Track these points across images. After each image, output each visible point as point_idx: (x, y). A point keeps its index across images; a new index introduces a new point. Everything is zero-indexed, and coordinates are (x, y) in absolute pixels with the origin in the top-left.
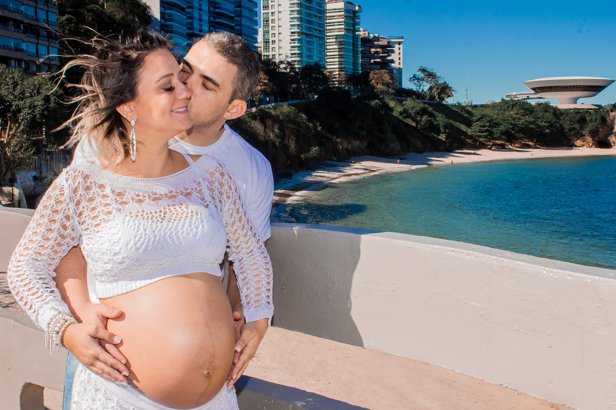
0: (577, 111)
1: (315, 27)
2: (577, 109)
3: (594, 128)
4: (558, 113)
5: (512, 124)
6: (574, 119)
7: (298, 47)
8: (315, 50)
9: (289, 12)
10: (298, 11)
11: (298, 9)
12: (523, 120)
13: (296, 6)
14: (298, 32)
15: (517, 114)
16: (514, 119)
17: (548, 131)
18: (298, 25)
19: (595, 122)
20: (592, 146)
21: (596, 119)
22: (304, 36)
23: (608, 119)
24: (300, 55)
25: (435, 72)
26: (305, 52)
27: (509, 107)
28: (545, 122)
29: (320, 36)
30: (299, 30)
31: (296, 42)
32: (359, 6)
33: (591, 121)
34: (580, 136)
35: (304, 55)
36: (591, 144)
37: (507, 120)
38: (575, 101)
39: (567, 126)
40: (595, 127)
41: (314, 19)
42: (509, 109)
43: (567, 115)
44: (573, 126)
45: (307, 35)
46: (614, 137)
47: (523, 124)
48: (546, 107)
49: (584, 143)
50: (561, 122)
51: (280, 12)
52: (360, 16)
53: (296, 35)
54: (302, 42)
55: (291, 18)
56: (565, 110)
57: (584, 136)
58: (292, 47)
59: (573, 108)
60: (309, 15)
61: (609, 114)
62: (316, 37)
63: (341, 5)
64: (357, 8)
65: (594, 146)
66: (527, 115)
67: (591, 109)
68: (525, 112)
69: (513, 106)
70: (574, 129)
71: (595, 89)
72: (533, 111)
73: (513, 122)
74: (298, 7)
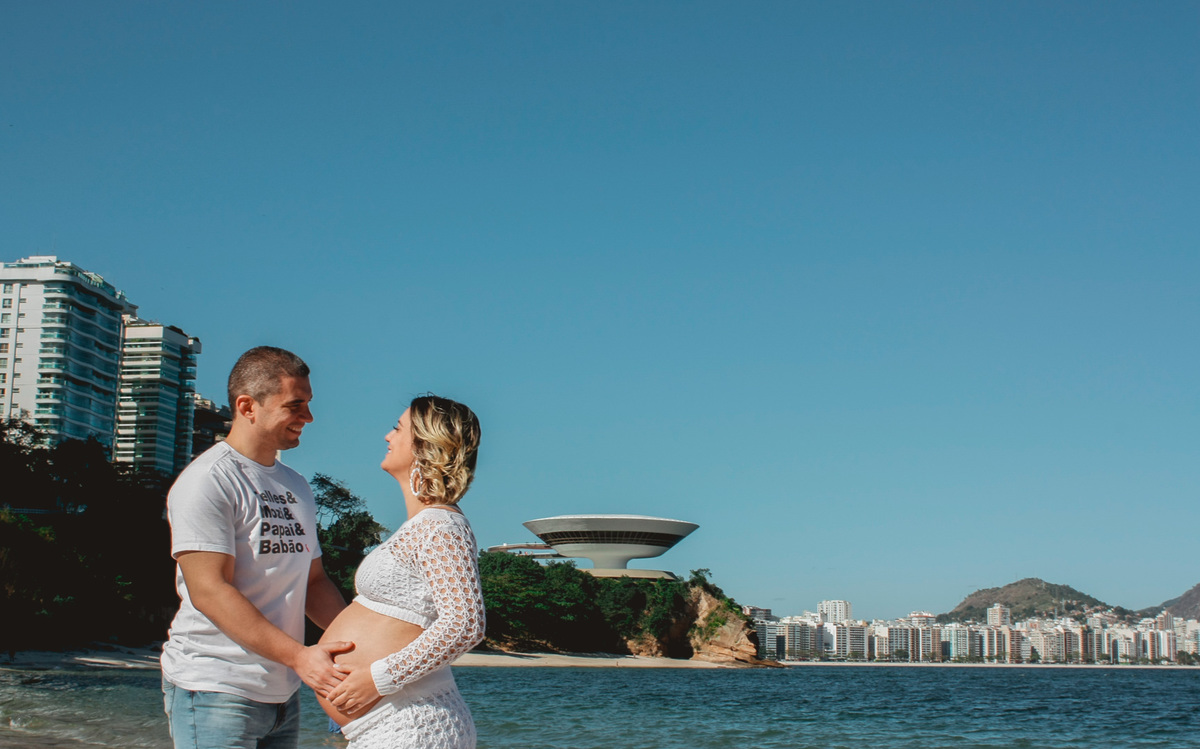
0: (628, 582)
1: (96, 369)
2: (628, 577)
3: (660, 616)
4: (590, 584)
5: (499, 599)
6: (623, 598)
7: (55, 406)
8: (92, 418)
9: (41, 332)
10: (60, 330)
11: (63, 326)
12: (524, 594)
13: (57, 319)
14: (58, 376)
15: (511, 581)
16: (505, 591)
17: (571, 618)
18: (59, 360)
19: (663, 604)
20: (657, 653)
21: (664, 600)
22: (70, 384)
23: (686, 599)
24: (58, 424)
25: (346, 487)
26: (69, 420)
27: (494, 568)
28: (567, 600)
29: (108, 389)
30: (60, 371)
31: (51, 394)
32: (196, 340)
33: (654, 602)
34: (636, 632)
35: (66, 424)
36: (655, 649)
37: (491, 592)
38: (624, 563)
39: (608, 612)
40: (664, 615)
41: (96, 352)
42: (496, 572)
43: (609, 589)
44: (620, 612)
45: (75, 381)
46: (698, 637)
47: (521, 602)
48: (569, 572)
49: (642, 647)
50: (596, 603)
51: (20, 330)
52: (195, 359)
53: (52, 379)
54: (64, 394)
55: (45, 345)
56: (606, 579)
57: (641, 631)
58: (41, 405)
59: (619, 576)
60: (85, 342)
61: (689, 591)
62: (97, 390)
63: (156, 332)
64: (191, 342)
65: (660, 654)
66: (531, 584)
67: (654, 580)
68: (526, 579)
69: (503, 566)
70: (624, 616)
71: (663, 539)
72: (544, 578)
73: (502, 596)
74: (62, 322)
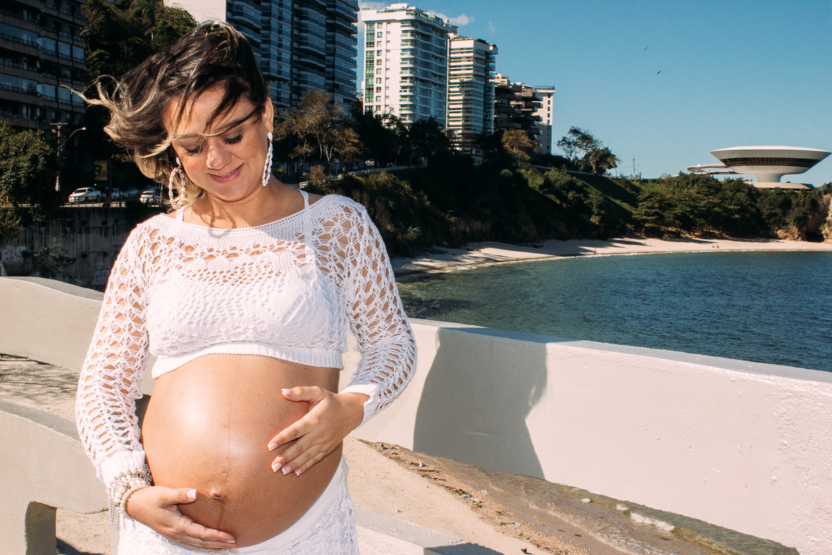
0: (780, 192)
1: (433, 72)
2: (779, 188)
3: (801, 214)
4: (753, 193)
5: (691, 207)
6: (775, 202)
7: (411, 96)
8: (432, 102)
9: (401, 51)
10: (411, 50)
11: (412, 47)
12: (705, 202)
13: (409, 43)
14: (411, 78)
15: (698, 193)
16: (693, 200)
17: (737, 216)
18: (411, 69)
19: (803, 206)
20: (798, 238)
21: (804, 203)
22: (419, 83)
23: (819, 202)
24: (412, 107)
25: (590, 134)
26: (419, 104)
27: (688, 184)
28: (735, 205)
29: (441, 83)
30: (412, 75)
31: (408, 90)
32: (494, 46)
33: (798, 205)
34: (783, 224)
35: (417, 107)
36: (796, 236)
37: (684, 201)
38: (778, 178)
39: (765, 211)
40: (803, 213)
41: (433, 61)
42: (689, 186)
43: (766, 196)
44: (773, 211)
45: (422, 81)
46: (827, 228)
47: (704, 206)
48: (739, 185)
49: (787, 234)
50: (757, 205)
51: (388, 51)
52: (494, 58)
53: (408, 80)
54: (416, 90)
55: (403, 59)
56: (764, 189)
57: (788, 224)
58: (402, 96)
59: (773, 187)
60: (426, 56)
61: (822, 197)
62: (435, 84)
63: (470, 44)
64: (491, 48)
65: (800, 239)
66: (711, 194)
67: (798, 190)
68: (709, 191)
69: (694, 182)
70: (775, 215)
71: (805, 163)
72: (720, 189)
73: (692, 203)
74: (412, 45)
